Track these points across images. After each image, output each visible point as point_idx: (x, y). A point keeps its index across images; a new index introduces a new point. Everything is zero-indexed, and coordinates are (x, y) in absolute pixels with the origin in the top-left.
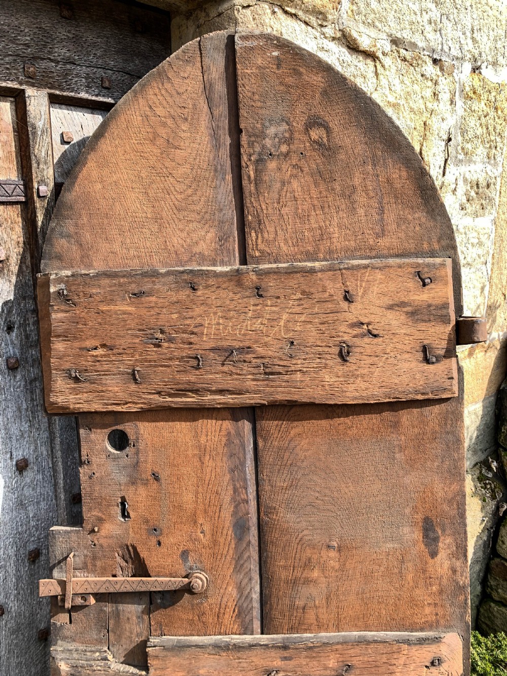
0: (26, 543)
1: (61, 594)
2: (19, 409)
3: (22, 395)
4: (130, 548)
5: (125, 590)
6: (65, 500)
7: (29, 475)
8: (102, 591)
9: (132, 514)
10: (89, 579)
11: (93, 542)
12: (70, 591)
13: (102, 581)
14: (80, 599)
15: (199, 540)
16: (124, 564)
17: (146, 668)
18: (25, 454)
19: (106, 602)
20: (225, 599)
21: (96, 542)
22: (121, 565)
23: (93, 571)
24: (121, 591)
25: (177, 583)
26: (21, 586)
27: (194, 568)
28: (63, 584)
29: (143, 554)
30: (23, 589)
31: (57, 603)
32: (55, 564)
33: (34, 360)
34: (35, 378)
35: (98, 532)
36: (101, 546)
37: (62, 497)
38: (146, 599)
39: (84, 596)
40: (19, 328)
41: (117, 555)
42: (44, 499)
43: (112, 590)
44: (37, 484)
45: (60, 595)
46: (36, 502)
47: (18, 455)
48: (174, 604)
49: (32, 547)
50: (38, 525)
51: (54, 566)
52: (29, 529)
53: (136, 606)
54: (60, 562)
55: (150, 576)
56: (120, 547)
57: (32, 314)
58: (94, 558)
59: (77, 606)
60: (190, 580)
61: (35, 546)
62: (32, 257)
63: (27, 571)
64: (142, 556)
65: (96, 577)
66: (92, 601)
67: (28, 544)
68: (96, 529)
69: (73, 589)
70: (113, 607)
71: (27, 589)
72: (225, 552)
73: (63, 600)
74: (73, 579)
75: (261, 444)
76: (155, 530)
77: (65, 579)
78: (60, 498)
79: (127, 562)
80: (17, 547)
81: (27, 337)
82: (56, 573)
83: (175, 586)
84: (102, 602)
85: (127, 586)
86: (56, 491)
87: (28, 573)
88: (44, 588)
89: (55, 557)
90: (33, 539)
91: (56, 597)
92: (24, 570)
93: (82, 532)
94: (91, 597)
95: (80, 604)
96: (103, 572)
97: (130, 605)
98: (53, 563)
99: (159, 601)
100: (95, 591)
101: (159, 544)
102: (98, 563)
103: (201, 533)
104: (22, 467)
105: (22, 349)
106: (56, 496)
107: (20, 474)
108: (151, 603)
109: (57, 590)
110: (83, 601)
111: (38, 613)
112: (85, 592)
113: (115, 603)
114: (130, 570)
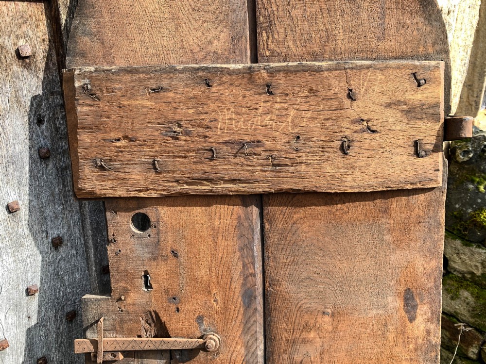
0: (64, 306)
1: (93, 351)
2: (53, 194)
3: (54, 181)
4: (153, 313)
5: (149, 349)
6: (96, 271)
7: (64, 250)
8: (129, 349)
9: (154, 285)
10: (117, 339)
11: (120, 308)
12: (102, 348)
13: (129, 341)
14: (110, 355)
15: (213, 308)
16: (147, 326)
18: (59, 232)
19: (132, 357)
20: (234, 356)
21: (123, 308)
22: (145, 327)
23: (121, 332)
24: (145, 349)
25: (194, 343)
26: (61, 341)
27: (208, 330)
28: (95, 343)
29: (164, 318)
30: (63, 343)
31: (91, 359)
32: (88, 326)
33: (64, 151)
34: (66, 167)
35: (125, 300)
36: (128, 312)
37: (94, 268)
38: (168, 355)
39: (114, 353)
40: (49, 121)
41: (141, 319)
42: (78, 270)
43: (137, 348)
44: (71, 258)
45: (93, 352)
46: (72, 273)
47: (54, 233)
48: (191, 360)
49: (69, 309)
50: (73, 291)
51: (87, 328)
52: (66, 295)
53: (158, 360)
54: (92, 325)
55: (170, 337)
56: (145, 312)
57: (60, 109)
58: (122, 322)
59: (107, 361)
60: (205, 340)
61: (72, 309)
62: (58, 55)
63: (65, 329)
64: (163, 320)
65: (123, 337)
66: (121, 357)
67: (65, 307)
68: (123, 298)
69: (104, 347)
70: (138, 361)
71: (66, 342)
72: (235, 317)
73: (96, 356)
74: (103, 339)
75: (267, 226)
76: (174, 299)
77: (97, 339)
78: (92, 270)
79: (150, 325)
80: (55, 310)
81: (57, 129)
82: (89, 334)
83: (192, 346)
84: (129, 357)
85: (150, 345)
86: (88, 264)
87: (67, 330)
88: (78, 346)
89: (88, 321)
90: (69, 303)
91: (90, 353)
92: (63, 328)
93: (110, 300)
94: (120, 353)
95: (110, 360)
96: (130, 333)
97: (153, 360)
98: (86, 326)
99: (178, 357)
100: (123, 349)
101: (178, 310)
102: (125, 326)
103: (214, 301)
104: (57, 243)
105: (52, 140)
106: (88, 268)
107: (56, 249)
108: (171, 359)
109: (91, 348)
110: (112, 357)
111: (77, 361)
112: (114, 350)
113: (141, 358)
114: (153, 332)
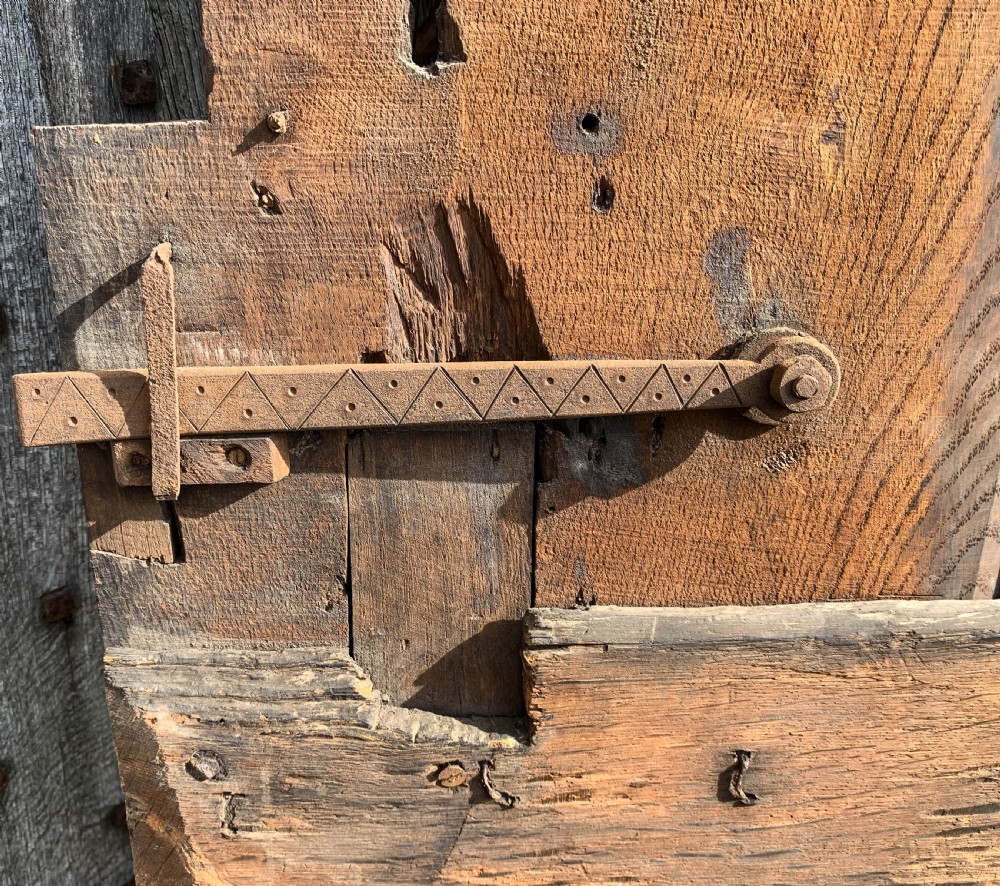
1: (126, 433)
4: (456, 223)
5: (437, 416)
8: (328, 418)
9: (472, 33)
10: (256, 369)
11: (262, 191)
12: (170, 418)
13: (322, 379)
14: (219, 458)
15: (807, 181)
16: (419, 304)
17: (521, 724)
19: (336, 471)
20: (882, 458)
21: (282, 193)
22: (407, 309)
23: (277, 335)
24: (416, 417)
25: (696, 381)
27: (765, 316)
28: (133, 392)
29: (518, 249)
31: (110, 473)
32: (82, 303)
35: (290, 136)
36: (310, 211)
37: (76, 66)
38: (522, 460)
39: (237, 445)
41: (386, 258)
43: (369, 415)
45: (124, 441)
48: (646, 478)
51: (79, 312)
53: (471, 486)
54: (104, 294)
55: (543, 354)
56: (408, 215)
58: (277, 273)
59: (203, 487)
60: (767, 363)
64: (511, 259)
65: (287, 362)
66: (275, 464)
68: (281, 119)
69: (183, 413)
70: (369, 491)
72: (928, 237)
73: (142, 462)
74: (178, 371)
76: (591, 123)
77: (144, 372)
78: (67, 78)
79: (432, 294)
82: (89, 343)
83: (686, 391)
84: (319, 470)
85: (443, 397)
88: (40, 409)
89: (81, 269)
91: (108, 445)
93: (204, 140)
94: (272, 446)
95: (222, 479)
96: (320, 339)
97: (445, 486)
98: (73, 298)
99: (580, 465)
100: (293, 421)
101: (605, 195)
102: (299, 299)
103: (827, 138)
106: (45, 70)
108: (539, 476)
109: (109, 419)
110: (233, 468)
112: (242, 426)
113: (380, 476)
114: (445, 336)
